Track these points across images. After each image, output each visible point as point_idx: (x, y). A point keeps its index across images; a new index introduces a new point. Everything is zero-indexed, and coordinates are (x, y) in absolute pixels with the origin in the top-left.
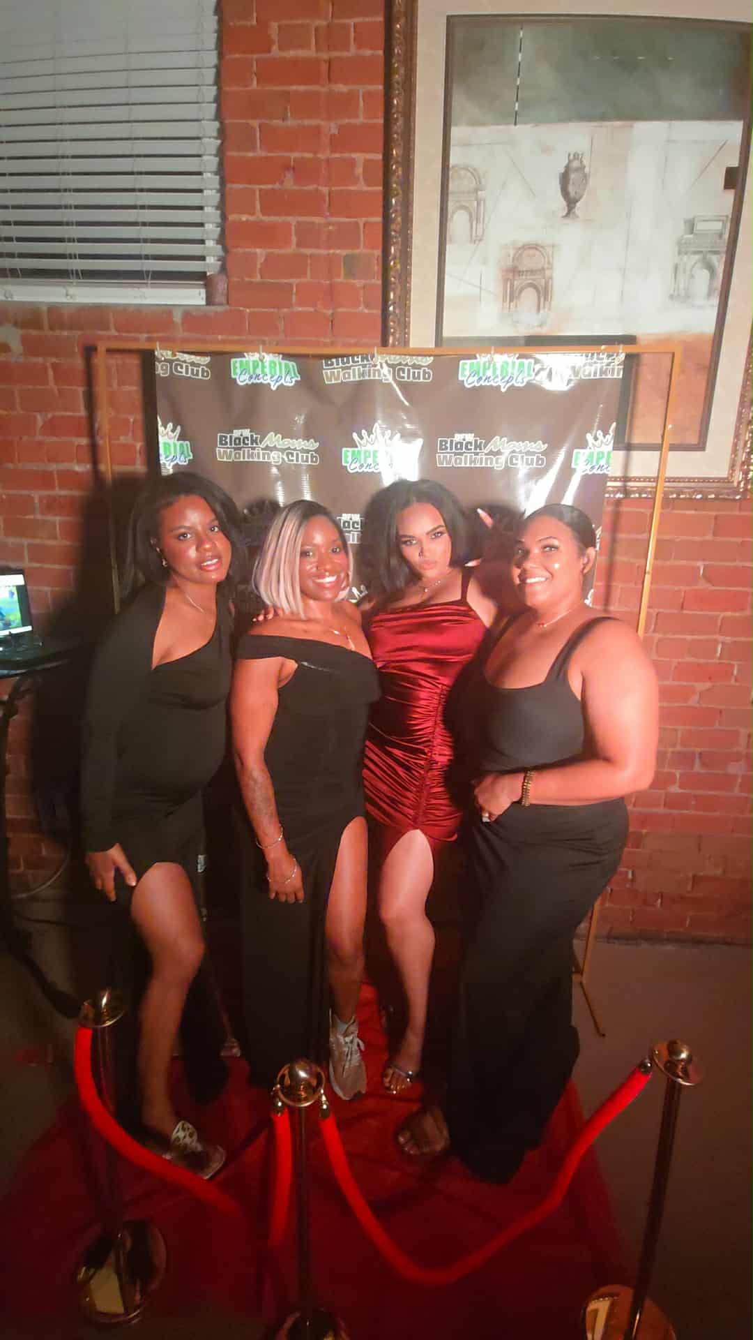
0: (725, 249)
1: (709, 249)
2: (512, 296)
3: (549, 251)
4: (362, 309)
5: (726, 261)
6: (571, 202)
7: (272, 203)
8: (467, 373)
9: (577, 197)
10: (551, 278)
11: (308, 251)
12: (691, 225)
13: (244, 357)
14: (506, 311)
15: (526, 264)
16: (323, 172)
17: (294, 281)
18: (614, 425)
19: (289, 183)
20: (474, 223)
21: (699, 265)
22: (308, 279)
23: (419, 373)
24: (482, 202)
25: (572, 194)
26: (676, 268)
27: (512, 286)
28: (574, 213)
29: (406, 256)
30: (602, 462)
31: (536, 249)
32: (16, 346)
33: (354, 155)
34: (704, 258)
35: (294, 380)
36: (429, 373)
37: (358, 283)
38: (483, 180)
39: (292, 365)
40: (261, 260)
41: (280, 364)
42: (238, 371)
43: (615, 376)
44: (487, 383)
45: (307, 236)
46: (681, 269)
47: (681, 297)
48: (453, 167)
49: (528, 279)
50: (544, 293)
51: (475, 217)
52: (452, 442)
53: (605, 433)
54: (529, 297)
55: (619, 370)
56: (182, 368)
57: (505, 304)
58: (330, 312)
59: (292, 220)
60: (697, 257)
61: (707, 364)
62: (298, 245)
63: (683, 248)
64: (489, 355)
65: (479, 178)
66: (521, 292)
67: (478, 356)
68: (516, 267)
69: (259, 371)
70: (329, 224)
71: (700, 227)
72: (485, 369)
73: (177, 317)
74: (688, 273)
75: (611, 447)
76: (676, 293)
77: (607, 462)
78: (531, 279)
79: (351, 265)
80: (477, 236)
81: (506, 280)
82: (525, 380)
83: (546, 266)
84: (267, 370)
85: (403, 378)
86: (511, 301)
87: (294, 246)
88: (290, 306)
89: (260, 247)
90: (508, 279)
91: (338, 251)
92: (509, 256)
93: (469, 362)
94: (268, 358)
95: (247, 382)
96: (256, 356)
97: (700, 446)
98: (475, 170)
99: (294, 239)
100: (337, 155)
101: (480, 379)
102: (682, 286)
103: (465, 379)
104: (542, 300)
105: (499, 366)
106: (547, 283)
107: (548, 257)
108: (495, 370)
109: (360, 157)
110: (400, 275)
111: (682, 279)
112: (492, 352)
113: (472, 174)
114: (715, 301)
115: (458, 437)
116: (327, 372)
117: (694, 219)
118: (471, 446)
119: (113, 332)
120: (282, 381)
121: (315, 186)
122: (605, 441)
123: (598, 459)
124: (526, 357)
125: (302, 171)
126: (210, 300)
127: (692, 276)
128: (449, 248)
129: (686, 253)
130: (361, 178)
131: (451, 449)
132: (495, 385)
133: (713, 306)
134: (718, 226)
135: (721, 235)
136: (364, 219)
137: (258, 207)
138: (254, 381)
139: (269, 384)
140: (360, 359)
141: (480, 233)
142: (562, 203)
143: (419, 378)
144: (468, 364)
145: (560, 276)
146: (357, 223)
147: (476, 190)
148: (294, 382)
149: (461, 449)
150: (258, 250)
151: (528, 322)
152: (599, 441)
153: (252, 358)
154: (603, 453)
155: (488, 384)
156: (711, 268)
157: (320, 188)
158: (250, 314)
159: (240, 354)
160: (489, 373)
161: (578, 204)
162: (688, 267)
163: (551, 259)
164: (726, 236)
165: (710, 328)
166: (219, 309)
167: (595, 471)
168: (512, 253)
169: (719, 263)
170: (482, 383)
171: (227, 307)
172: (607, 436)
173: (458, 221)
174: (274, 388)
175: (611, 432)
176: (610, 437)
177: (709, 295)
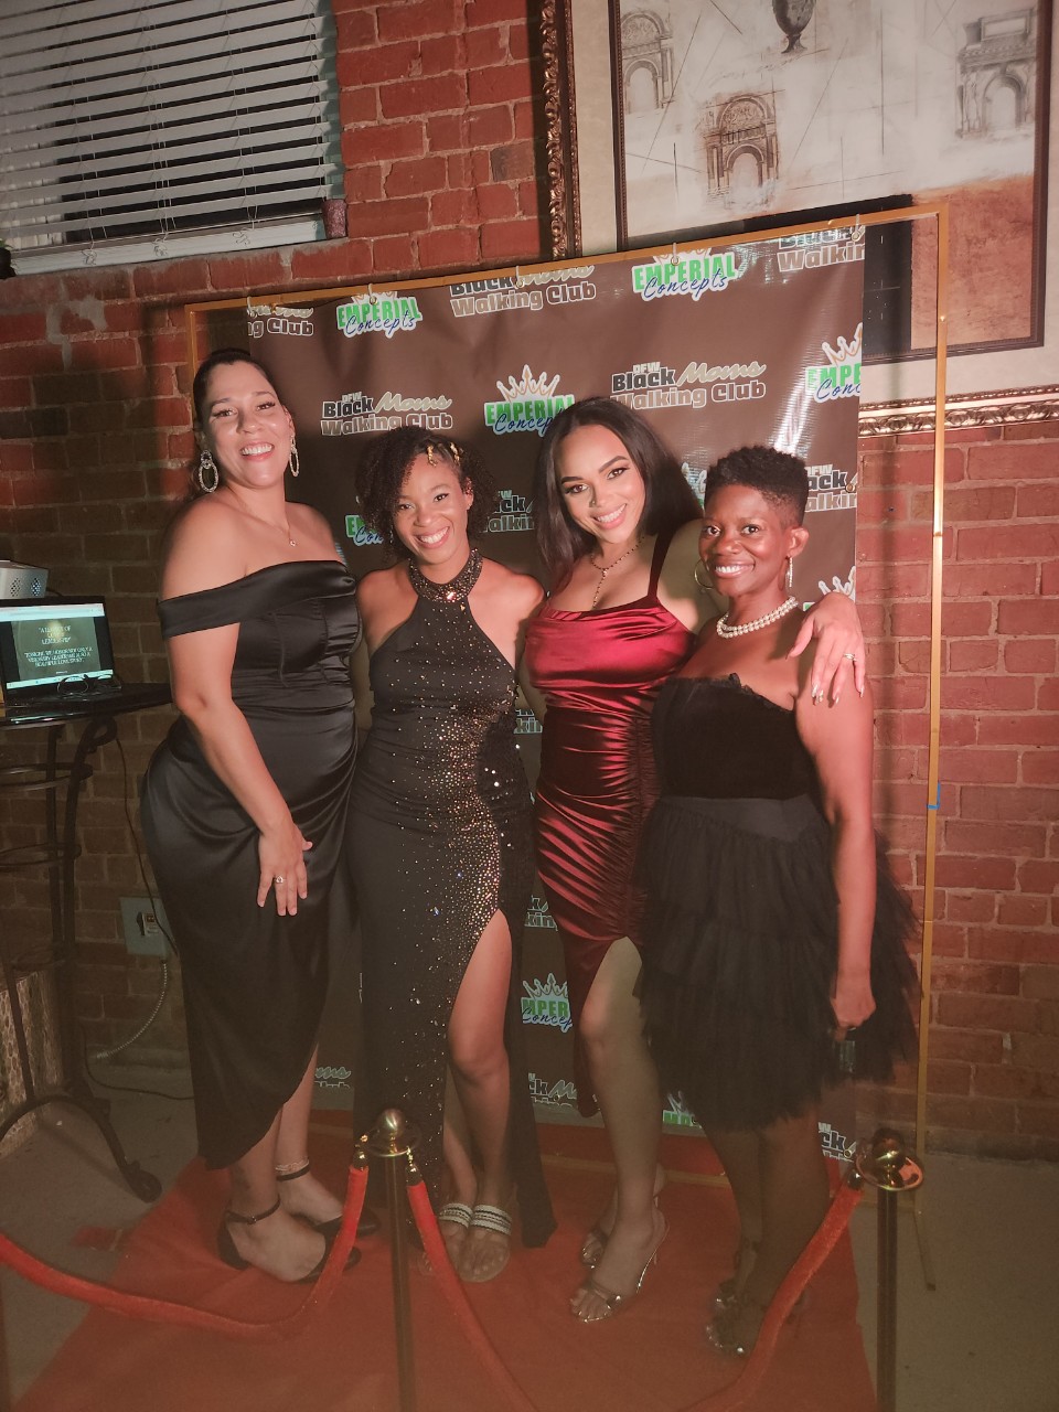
0: (1034, 54)
1: (1008, 59)
2: (720, 168)
3: (768, 100)
4: (519, 216)
5: (1038, 70)
6: (793, 32)
7: (399, 101)
8: (644, 283)
9: (801, 23)
10: (775, 135)
11: (444, 154)
12: (977, 31)
13: (352, 302)
14: (714, 190)
15: (738, 122)
16: (459, 50)
17: (429, 194)
18: (860, 325)
19: (416, 72)
20: (660, 81)
21: (996, 83)
22: (447, 188)
23: (578, 290)
24: (668, 54)
25: (794, 21)
26: (961, 92)
27: (720, 153)
28: (800, 45)
29: (569, 139)
30: (850, 381)
31: (750, 100)
32: (99, 322)
33: (496, 25)
34: (1004, 72)
35: (414, 322)
36: (591, 288)
37: (512, 183)
38: (667, 27)
39: (411, 301)
40: (384, 174)
41: (395, 303)
42: (345, 320)
43: (855, 259)
44: (671, 292)
45: (443, 134)
46: (969, 92)
47: (975, 129)
48: (625, 16)
49: (744, 141)
50: (767, 157)
51: (659, 75)
52: (630, 376)
53: (849, 340)
54: (746, 164)
55: (859, 250)
56: (278, 324)
57: (712, 181)
58: (476, 227)
59: (422, 118)
60: (990, 73)
61: (1030, 218)
62: (432, 148)
63: (967, 63)
64: (671, 256)
65: (661, 23)
66: (732, 163)
67: (655, 258)
68: (724, 129)
69: (370, 317)
70: (470, 114)
71: (991, 30)
72: (668, 275)
73: (286, 260)
74: (980, 98)
75: (859, 358)
76: (966, 125)
77: (857, 380)
78: (746, 142)
79: (500, 163)
80: (664, 98)
81: (710, 149)
82: (726, 282)
83: (765, 121)
84: (380, 315)
85: (558, 300)
86: (721, 174)
87: (426, 149)
88: (424, 225)
89: (385, 158)
90: (714, 147)
91: (484, 147)
92: (712, 115)
93: (644, 267)
94: (382, 298)
95: (357, 332)
96: (367, 298)
97: (1036, 338)
98: (654, 14)
99: (426, 140)
100: (476, 28)
101: (662, 288)
102: (973, 116)
103: (642, 291)
104: (764, 166)
105: (687, 268)
106: (769, 143)
107: (768, 109)
108: (682, 272)
109: (505, 26)
110: (562, 167)
111: (973, 107)
112: (674, 251)
113: (651, 19)
114: (1030, 128)
115: (638, 369)
116: (455, 303)
117: (980, 20)
118: (657, 378)
119: (210, 289)
120: (400, 325)
121: (450, 70)
122: (849, 350)
123: (843, 377)
124: (722, 250)
125: (433, 55)
126: (327, 233)
127: (988, 100)
128: (628, 120)
129: (974, 69)
130: (508, 50)
131: (630, 387)
132: (683, 293)
133: (1026, 136)
134: (1020, 24)
135: (1025, 36)
136: (514, 101)
137: (379, 108)
138: (364, 330)
139: (383, 332)
140: (498, 283)
141: (668, 93)
142: (781, 35)
143: (578, 296)
144: (644, 270)
145: (787, 132)
146: (506, 107)
147: (659, 40)
148: (415, 325)
149: (643, 384)
150: (382, 163)
151: (747, 197)
152: (841, 352)
153: (361, 301)
154: (849, 368)
155: (674, 293)
156: (1016, 84)
157: (456, 71)
158: (376, 242)
159: (347, 300)
160: (674, 279)
161: (803, 33)
162: (980, 89)
163: (772, 112)
164: (1034, 35)
165: (1026, 165)
166: (336, 243)
167: (840, 395)
168: (716, 111)
169: (1028, 75)
170: (665, 292)
171: (347, 240)
172: (853, 343)
173: (638, 85)
174: (389, 336)
175: (856, 336)
176: (857, 343)
177: (1019, 119)
